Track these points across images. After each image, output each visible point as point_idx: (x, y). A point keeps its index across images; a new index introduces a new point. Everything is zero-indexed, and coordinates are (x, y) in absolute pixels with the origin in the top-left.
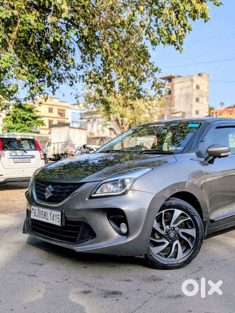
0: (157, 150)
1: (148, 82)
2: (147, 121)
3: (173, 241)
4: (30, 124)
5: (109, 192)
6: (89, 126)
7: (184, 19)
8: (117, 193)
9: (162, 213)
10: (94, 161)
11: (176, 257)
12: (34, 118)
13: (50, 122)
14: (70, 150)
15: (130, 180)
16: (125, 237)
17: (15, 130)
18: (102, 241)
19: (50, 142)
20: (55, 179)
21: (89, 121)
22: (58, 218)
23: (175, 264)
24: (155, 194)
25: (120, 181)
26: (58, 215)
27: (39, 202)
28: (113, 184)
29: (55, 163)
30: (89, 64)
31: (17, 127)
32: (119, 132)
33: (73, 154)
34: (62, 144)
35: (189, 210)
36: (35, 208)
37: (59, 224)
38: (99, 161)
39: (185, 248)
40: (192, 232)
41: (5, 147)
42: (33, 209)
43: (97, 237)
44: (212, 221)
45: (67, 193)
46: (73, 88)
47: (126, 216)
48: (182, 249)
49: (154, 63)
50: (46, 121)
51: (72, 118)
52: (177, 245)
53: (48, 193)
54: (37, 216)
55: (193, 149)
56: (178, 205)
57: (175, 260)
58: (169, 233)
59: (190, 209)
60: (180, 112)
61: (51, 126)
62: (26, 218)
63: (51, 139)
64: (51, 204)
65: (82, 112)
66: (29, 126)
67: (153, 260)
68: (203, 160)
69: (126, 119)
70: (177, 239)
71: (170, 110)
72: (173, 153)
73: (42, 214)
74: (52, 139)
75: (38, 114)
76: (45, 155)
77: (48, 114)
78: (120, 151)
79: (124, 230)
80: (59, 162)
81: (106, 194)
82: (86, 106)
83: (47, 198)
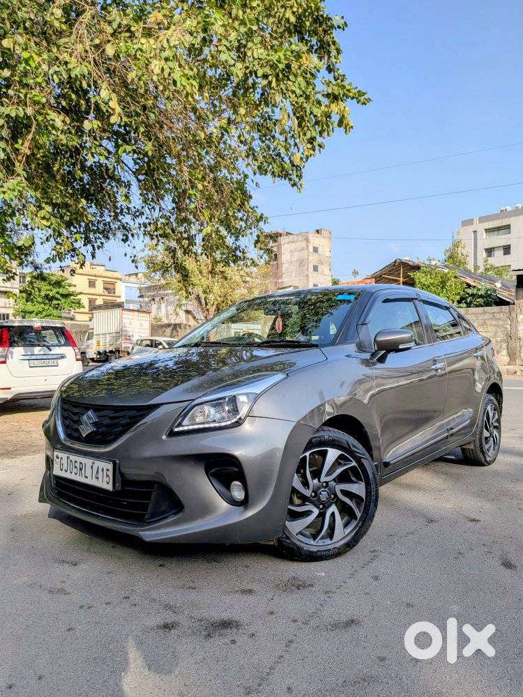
0: (275, 341)
1: (249, 235)
2: (266, 291)
3: (326, 507)
4: (58, 304)
5: (208, 423)
6: (154, 307)
7: (311, 129)
8: (223, 424)
9: (306, 457)
10: (166, 363)
11: (331, 538)
12: (66, 296)
13: (91, 302)
14: (125, 345)
15: (248, 398)
16: (241, 508)
17: (33, 315)
18: (197, 519)
19: (93, 333)
20: (100, 398)
21: (153, 299)
22: (107, 476)
23: (330, 550)
24: (294, 424)
25: (227, 399)
26: (108, 470)
27: (68, 444)
28: (214, 406)
29: (100, 366)
30: (153, 208)
31: (36, 310)
32: (201, 316)
33: (130, 350)
34: (112, 335)
35: (353, 449)
36: (60, 455)
37: (109, 487)
38: (176, 363)
39: (346, 518)
40: (358, 488)
41: (14, 341)
42: (57, 457)
43: (186, 509)
44: (386, 464)
45: (123, 426)
46: (129, 246)
47: (242, 468)
48: (342, 519)
49: (257, 207)
50: (85, 300)
51: (126, 294)
52: (333, 514)
53: (87, 425)
54: (66, 471)
55: (352, 338)
56: (333, 440)
57: (330, 542)
58: (318, 493)
59: (354, 446)
60: (291, 286)
61: (93, 307)
62: (46, 472)
63: (93, 329)
64: (92, 447)
65: (142, 286)
66: (57, 308)
67: (291, 546)
68: (367, 356)
69: (211, 297)
70: (333, 503)
71: (276, 283)
72: (316, 346)
73: (76, 467)
74: (95, 329)
75: (71, 289)
76: (83, 353)
77: (87, 289)
78: (219, 343)
79: (238, 494)
80: (108, 366)
81: (201, 426)
82: (147, 276)
83: (84, 436)
